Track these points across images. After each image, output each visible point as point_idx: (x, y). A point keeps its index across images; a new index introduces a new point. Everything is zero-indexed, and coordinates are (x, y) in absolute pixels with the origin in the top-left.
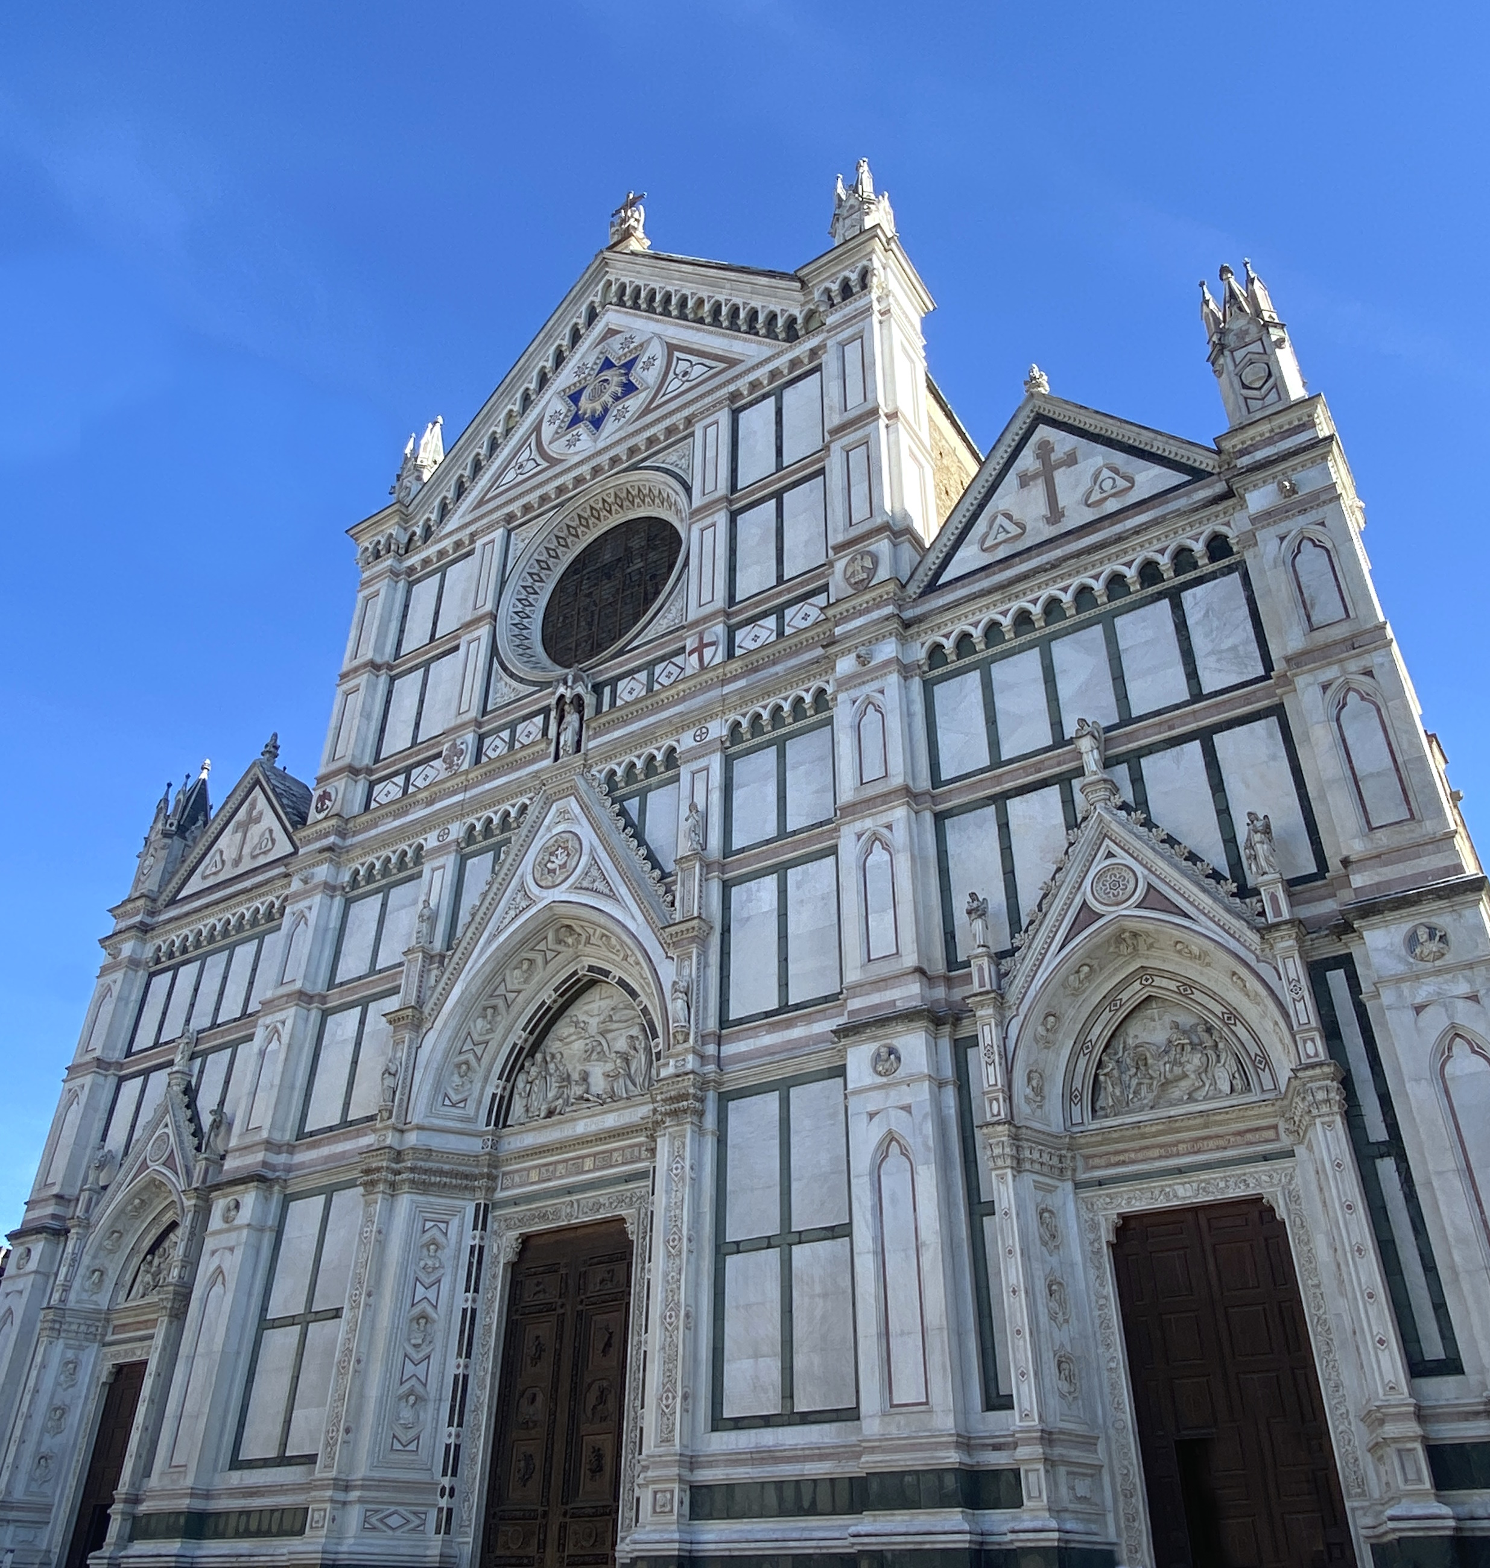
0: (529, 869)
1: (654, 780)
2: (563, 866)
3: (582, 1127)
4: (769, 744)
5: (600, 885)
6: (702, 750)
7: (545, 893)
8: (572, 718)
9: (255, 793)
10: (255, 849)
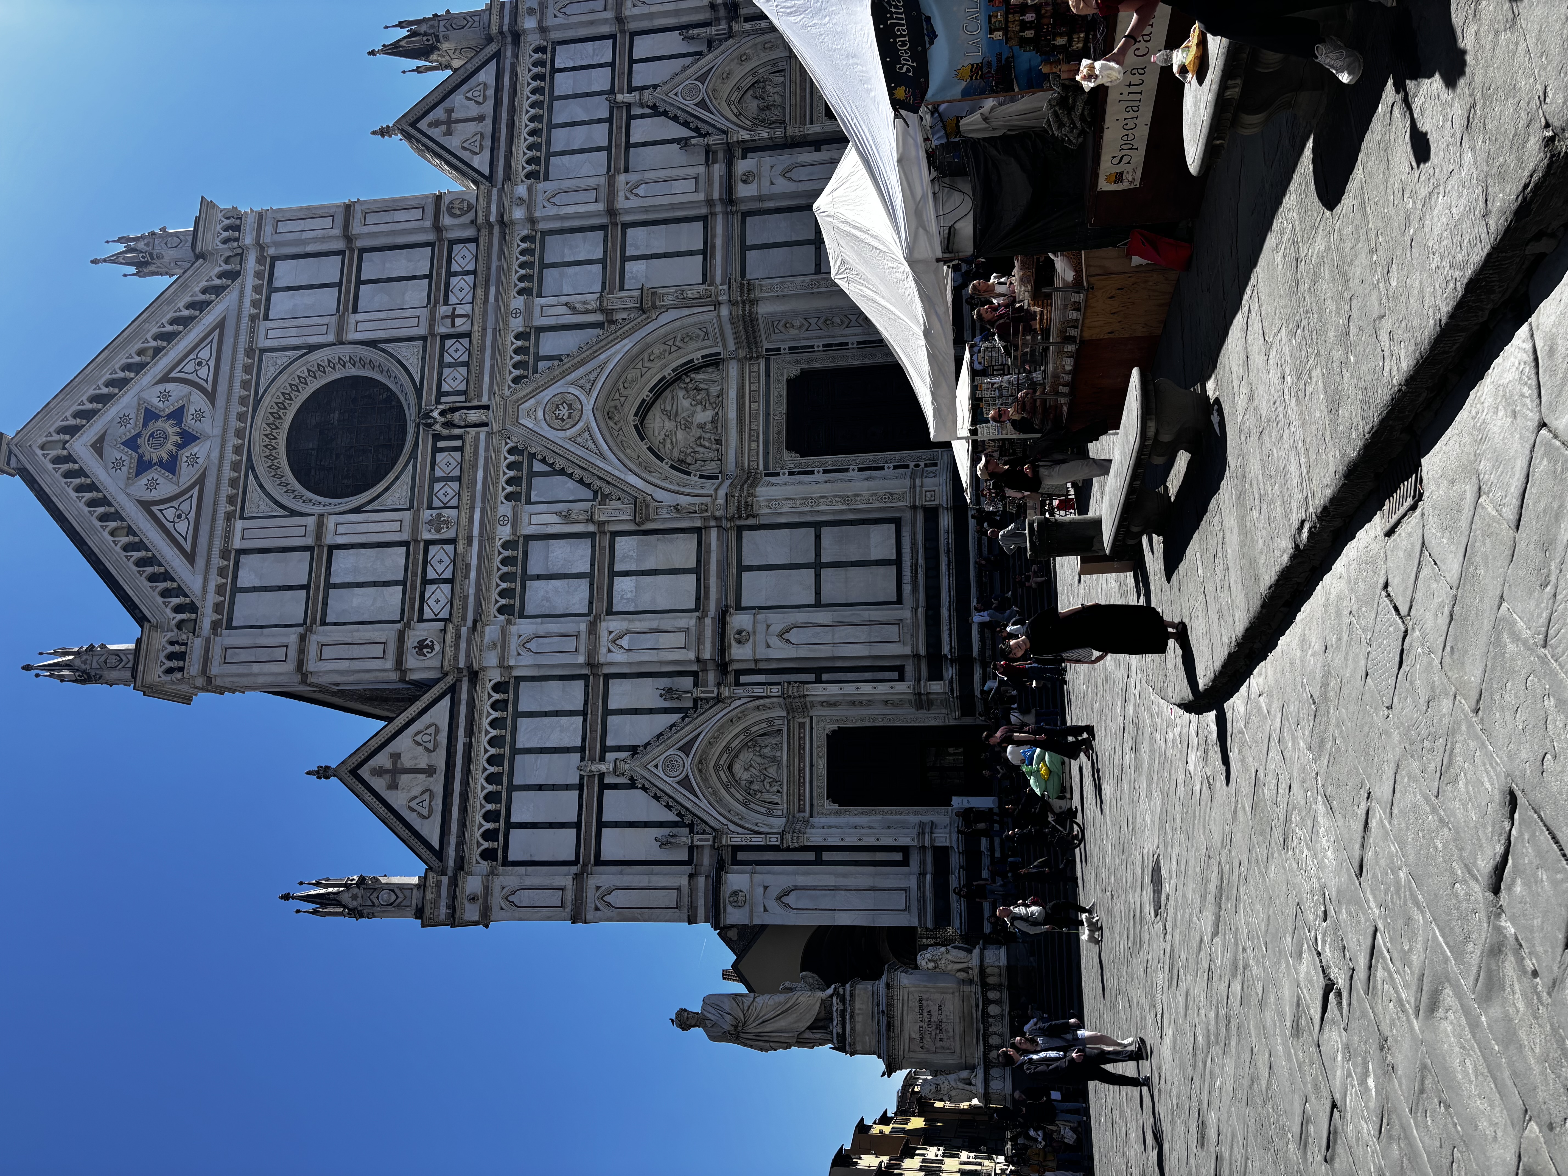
0: (561, 434)
1: (532, 350)
2: (570, 406)
3: (732, 414)
4: (541, 273)
5: (594, 375)
6: (528, 310)
7: (584, 417)
8: (456, 417)
9: (364, 772)
10: (427, 750)
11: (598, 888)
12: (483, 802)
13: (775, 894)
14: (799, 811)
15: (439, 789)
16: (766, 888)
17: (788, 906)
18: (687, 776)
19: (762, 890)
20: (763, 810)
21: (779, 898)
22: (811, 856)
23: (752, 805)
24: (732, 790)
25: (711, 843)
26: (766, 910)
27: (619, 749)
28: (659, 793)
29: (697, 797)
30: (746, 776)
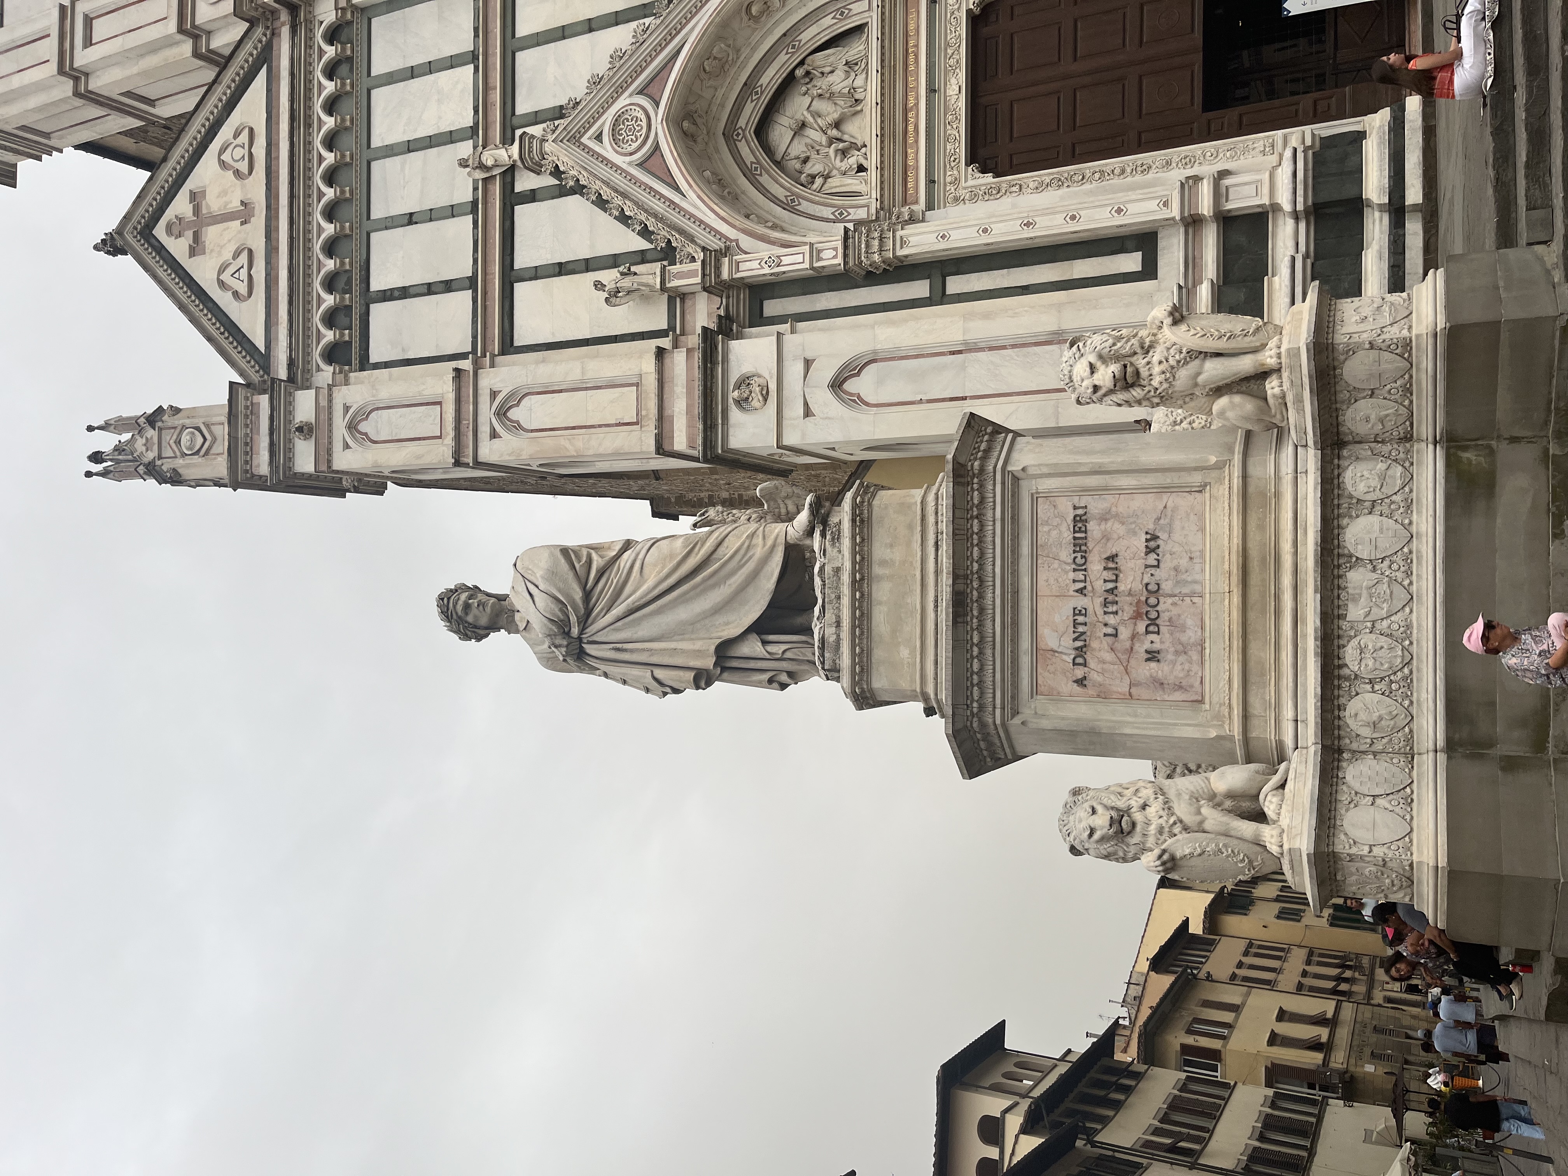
9: (160, 231)
10: (237, 173)
11: (494, 394)
12: (321, 257)
13: (829, 374)
14: (905, 202)
15: (259, 245)
16: (808, 363)
17: (857, 401)
18: (657, 147)
19: (800, 366)
20: (827, 212)
21: (837, 385)
22: (920, 289)
23: (805, 206)
24: (765, 179)
25: (698, 280)
26: (808, 413)
27: (536, 118)
28: (606, 193)
29: (677, 189)
30: (798, 149)
